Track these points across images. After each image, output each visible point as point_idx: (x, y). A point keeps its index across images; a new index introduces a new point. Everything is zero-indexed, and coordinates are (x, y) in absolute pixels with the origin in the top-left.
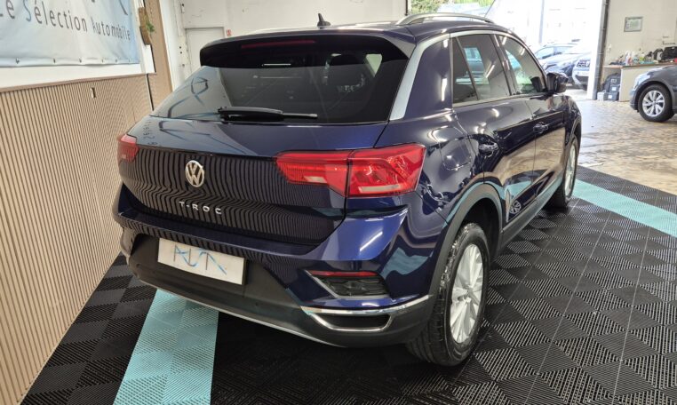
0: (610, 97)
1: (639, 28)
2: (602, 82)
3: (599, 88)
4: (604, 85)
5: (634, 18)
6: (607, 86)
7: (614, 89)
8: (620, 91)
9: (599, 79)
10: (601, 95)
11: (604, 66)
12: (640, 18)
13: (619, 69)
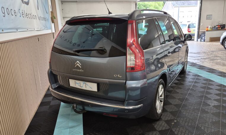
0: (202, 40)
4: (200, 36)
5: (209, 15)
8: (205, 38)
9: (198, 34)
12: (211, 15)
13: (205, 31)
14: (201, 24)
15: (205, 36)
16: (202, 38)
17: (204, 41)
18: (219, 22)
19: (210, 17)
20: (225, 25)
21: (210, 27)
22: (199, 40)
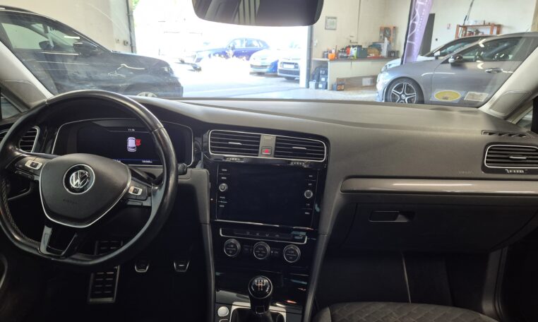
0: (320, 86)
1: (334, 27)
2: (312, 72)
3: (310, 78)
4: (313, 76)
5: (332, 18)
6: (316, 76)
7: (323, 79)
8: (328, 81)
9: (309, 71)
11: (314, 59)
12: (335, 18)
13: (326, 63)
14: (315, 42)
15: (326, 73)
16: (318, 80)
17: (326, 88)
18: (352, 39)
19: (333, 23)
22: (312, 84)
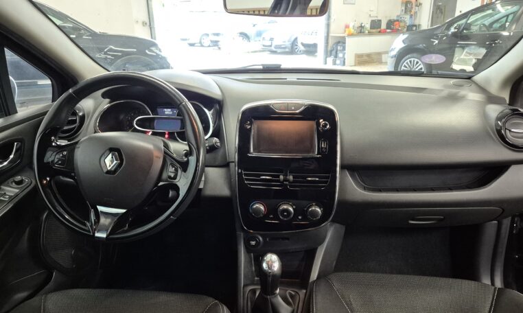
1: (353, 2)
2: (329, 49)
3: (327, 54)
4: (331, 51)
6: (334, 52)
7: (340, 55)
8: (346, 57)
9: (327, 46)
10: (330, 60)
11: (331, 35)
13: (344, 38)
14: (333, 17)
15: (344, 49)
16: (336, 56)
17: (344, 64)
18: (371, 13)
20: (380, 21)
21: (354, 26)
